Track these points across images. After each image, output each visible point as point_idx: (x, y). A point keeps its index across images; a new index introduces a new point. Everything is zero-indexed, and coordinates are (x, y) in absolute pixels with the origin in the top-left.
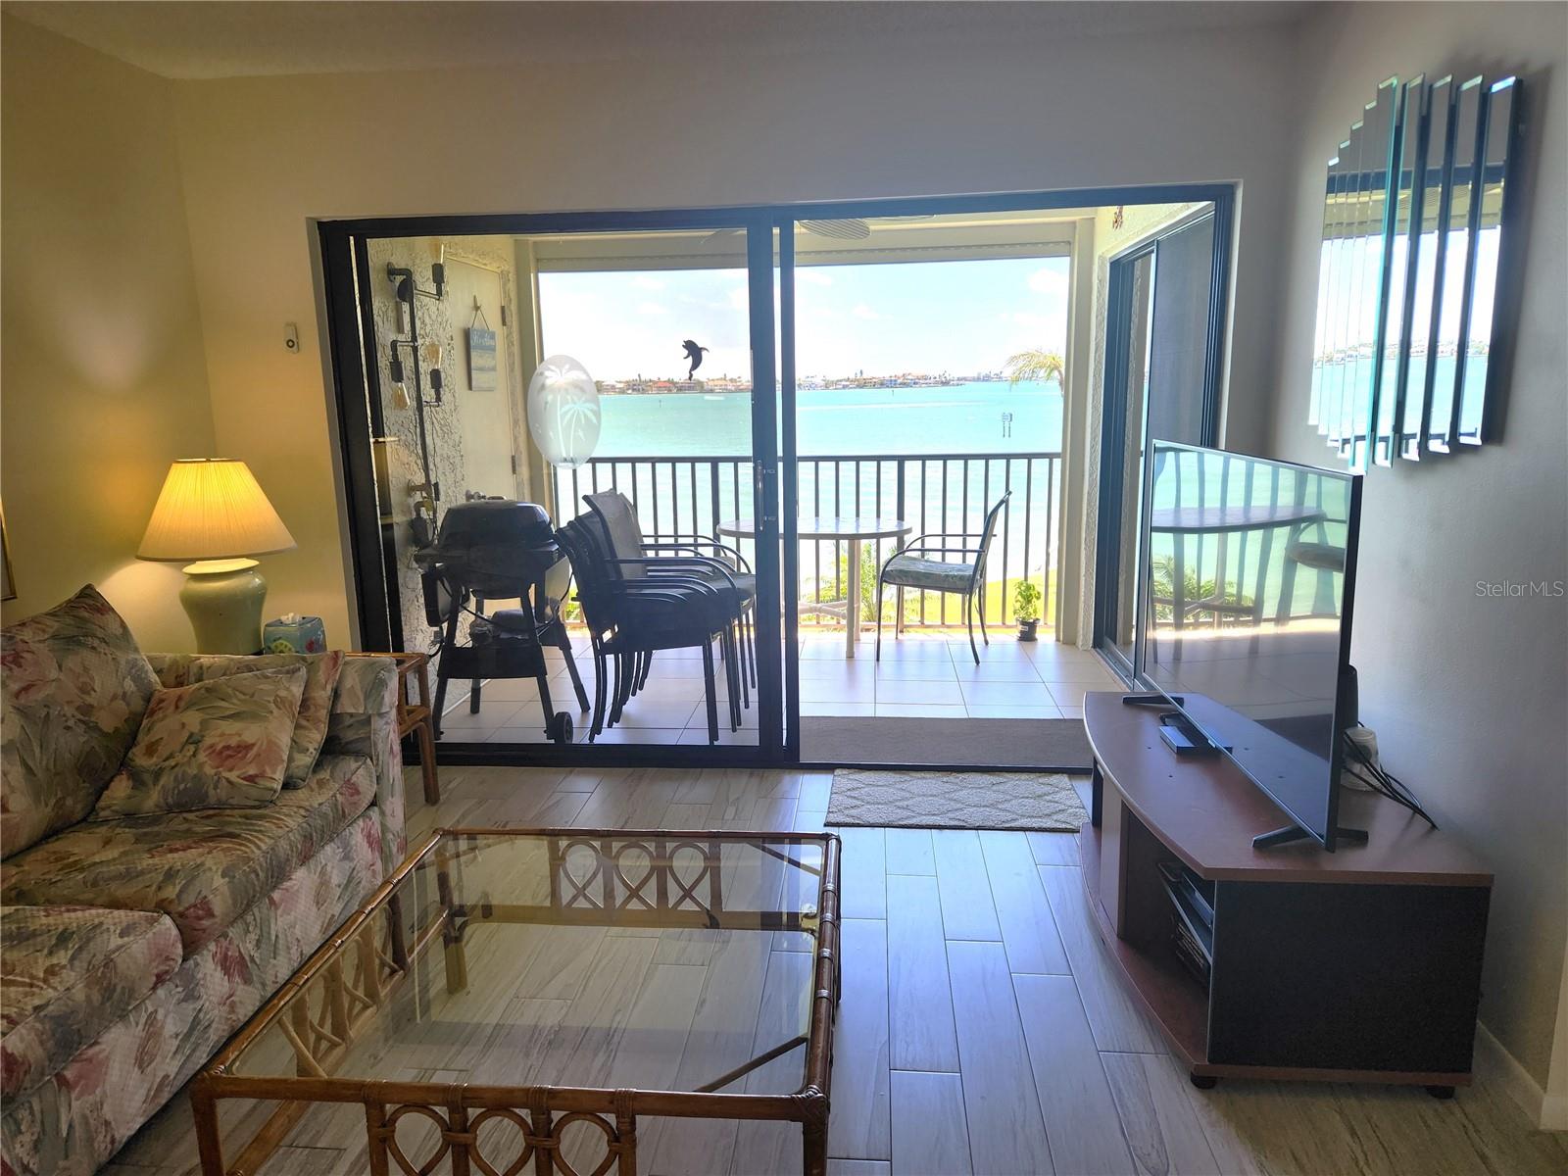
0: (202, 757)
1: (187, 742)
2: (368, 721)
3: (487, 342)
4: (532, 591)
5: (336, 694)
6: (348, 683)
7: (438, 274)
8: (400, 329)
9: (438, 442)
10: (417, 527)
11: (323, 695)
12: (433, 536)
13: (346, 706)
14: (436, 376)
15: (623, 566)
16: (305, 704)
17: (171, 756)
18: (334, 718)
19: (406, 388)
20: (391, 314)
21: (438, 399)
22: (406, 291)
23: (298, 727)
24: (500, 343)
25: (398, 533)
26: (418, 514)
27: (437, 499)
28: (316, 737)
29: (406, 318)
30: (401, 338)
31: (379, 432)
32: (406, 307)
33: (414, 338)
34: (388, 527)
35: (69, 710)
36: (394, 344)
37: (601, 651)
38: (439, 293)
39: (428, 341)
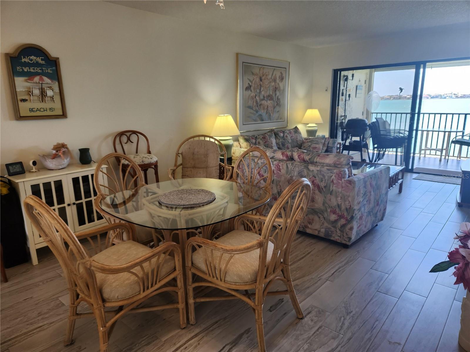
0: (311, 148)
1: (309, 146)
2: (332, 148)
3: (361, 88)
4: (362, 137)
5: (328, 143)
6: (330, 142)
7: (353, 75)
8: (344, 86)
9: (348, 108)
10: (342, 123)
11: (327, 143)
12: (344, 125)
13: (330, 145)
14: (349, 95)
15: (381, 131)
16: (324, 144)
17: (307, 148)
18: (328, 147)
19: (344, 97)
20: (343, 84)
21: (349, 99)
22: (346, 80)
23: (323, 147)
24: (364, 88)
25: (338, 124)
26: (342, 121)
27: (346, 118)
28: (325, 148)
29: (346, 84)
30: (344, 88)
31: (338, 106)
32: (346, 82)
33: (347, 88)
34: (337, 123)
35: (295, 141)
36: (343, 90)
37: (374, 148)
38: (353, 79)
39: (349, 88)
